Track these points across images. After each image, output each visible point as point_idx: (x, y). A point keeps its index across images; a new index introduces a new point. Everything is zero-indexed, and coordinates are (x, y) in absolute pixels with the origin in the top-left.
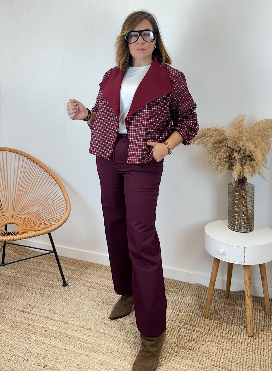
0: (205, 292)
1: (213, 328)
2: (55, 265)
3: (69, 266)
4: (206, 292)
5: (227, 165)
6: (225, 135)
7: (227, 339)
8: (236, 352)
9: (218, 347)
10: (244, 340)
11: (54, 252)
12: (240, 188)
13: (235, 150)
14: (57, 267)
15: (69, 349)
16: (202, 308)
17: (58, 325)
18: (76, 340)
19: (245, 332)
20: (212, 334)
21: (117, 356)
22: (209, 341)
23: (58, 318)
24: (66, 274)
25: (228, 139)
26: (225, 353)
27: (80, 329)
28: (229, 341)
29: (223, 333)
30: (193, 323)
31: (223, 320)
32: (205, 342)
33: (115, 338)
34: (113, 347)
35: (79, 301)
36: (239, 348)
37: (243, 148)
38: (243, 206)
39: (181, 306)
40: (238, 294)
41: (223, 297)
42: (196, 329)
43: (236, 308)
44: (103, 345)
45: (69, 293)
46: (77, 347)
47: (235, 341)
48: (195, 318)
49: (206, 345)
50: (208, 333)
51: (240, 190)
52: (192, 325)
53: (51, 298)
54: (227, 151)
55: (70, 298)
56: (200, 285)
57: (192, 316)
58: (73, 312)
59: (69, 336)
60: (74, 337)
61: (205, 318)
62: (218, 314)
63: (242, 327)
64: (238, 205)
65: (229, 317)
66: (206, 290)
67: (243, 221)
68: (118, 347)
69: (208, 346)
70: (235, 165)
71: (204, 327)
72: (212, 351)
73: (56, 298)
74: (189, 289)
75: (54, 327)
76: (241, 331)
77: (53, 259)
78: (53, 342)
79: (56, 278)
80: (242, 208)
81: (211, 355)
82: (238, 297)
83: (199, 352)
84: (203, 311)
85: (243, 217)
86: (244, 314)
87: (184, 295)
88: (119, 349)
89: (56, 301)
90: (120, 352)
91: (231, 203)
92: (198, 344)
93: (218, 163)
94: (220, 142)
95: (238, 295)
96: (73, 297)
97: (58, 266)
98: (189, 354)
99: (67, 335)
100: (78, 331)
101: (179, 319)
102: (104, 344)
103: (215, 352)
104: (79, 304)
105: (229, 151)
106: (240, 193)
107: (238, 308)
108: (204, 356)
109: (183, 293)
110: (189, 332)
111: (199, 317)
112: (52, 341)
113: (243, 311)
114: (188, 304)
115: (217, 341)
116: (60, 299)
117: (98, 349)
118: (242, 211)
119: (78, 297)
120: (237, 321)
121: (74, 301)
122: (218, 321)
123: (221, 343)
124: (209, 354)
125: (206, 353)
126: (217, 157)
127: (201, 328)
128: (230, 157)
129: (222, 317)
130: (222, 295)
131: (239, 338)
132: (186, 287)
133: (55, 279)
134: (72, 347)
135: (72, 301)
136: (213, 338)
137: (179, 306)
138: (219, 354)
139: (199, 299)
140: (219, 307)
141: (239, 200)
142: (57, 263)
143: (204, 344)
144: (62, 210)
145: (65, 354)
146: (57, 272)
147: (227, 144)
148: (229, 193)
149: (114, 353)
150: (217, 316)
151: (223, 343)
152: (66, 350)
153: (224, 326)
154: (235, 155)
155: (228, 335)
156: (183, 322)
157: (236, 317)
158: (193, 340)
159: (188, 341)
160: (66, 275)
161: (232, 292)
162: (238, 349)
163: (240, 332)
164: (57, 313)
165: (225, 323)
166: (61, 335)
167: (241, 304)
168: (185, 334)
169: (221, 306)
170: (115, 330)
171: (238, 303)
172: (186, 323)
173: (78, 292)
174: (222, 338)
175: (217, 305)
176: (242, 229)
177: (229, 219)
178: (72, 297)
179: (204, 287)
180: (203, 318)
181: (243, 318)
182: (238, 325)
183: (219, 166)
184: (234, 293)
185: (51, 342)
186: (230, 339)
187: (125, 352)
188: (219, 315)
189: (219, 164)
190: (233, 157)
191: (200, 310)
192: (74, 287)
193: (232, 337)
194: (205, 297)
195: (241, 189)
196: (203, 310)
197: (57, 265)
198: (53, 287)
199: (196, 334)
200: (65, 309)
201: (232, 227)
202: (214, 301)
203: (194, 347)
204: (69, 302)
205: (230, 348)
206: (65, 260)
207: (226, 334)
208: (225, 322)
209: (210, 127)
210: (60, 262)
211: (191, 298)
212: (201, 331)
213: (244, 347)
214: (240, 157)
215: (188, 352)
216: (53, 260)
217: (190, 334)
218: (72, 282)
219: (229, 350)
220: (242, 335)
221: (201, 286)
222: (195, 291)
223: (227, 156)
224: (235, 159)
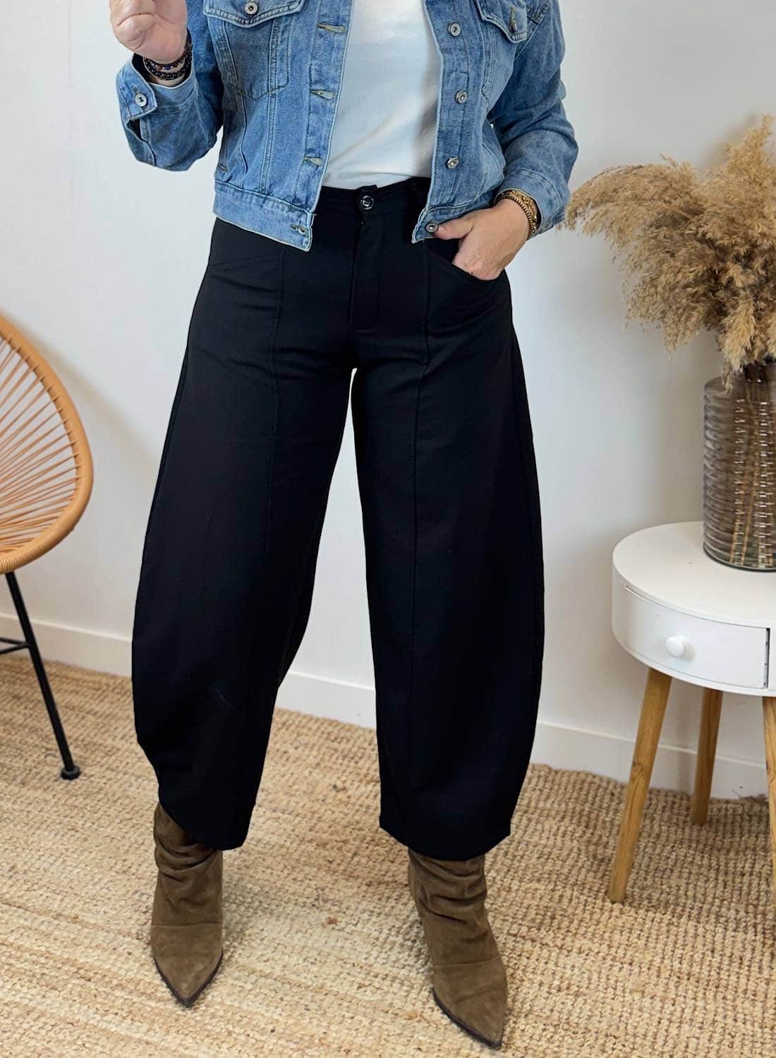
0: (614, 804)
1: (645, 939)
2: (33, 698)
3: (87, 700)
4: (617, 801)
5: (701, 308)
6: (692, 194)
7: (698, 982)
8: (733, 1034)
9: (661, 1012)
10: (763, 984)
11: (27, 644)
12: (749, 401)
13: (730, 253)
14: (40, 705)
15: (83, 1020)
16: (599, 865)
17: (43, 928)
18: (111, 985)
19: (766, 954)
20: (641, 963)
21: (271, 1047)
22: (627, 990)
23: (45, 900)
24: (75, 733)
25: (705, 209)
26: (688, 1035)
27: (129, 943)
28: (705, 989)
29: (681, 958)
30: (565, 924)
31: (683, 910)
32: (614, 994)
33: (263, 980)
34: (256, 1013)
35: (123, 837)
36: (742, 1016)
37: (766, 244)
38: (762, 470)
39: (522, 857)
40: (743, 811)
41: (685, 822)
42: (579, 946)
43: (731, 865)
44: (218, 1007)
45: (86, 805)
46: (116, 1014)
47: (729, 992)
48: (573, 903)
49: (617, 1006)
50: (624, 960)
51: (751, 407)
52: (563, 931)
53: (15, 826)
54: (702, 257)
55: (90, 827)
56: (594, 777)
57: (561, 896)
58: (100, 879)
59: (86, 970)
60: (105, 976)
61: (613, 903)
62: (664, 887)
63: (756, 935)
64: (740, 467)
65: (705, 898)
66: (617, 795)
67: (763, 525)
68: (273, 1012)
69: (625, 1009)
70: (731, 311)
71: (610, 937)
72: (638, 1029)
73: (35, 822)
74: (551, 789)
75: (28, 936)
76: (753, 950)
77: (25, 673)
78: (21, 995)
79: (36, 746)
80: (759, 477)
81: (634, 1043)
82: (742, 819)
83: (590, 1031)
84: (604, 875)
85: (764, 510)
86: (763, 887)
87: (532, 814)
88: (278, 1021)
89: (35, 836)
90: (281, 1031)
91: (714, 457)
92: (585, 1000)
93: (665, 300)
94: (675, 222)
95: (740, 815)
96: (102, 821)
97: (43, 701)
98: (548, 1040)
99: (79, 969)
100: (120, 950)
101: (511, 904)
102: (222, 1003)
103: (650, 1034)
104: (126, 847)
105: (707, 256)
106: (751, 420)
107: (740, 865)
108: (607, 1049)
109: (528, 806)
110: (550, 955)
111: (589, 899)
112: (19, 991)
113: (760, 877)
114: (547, 850)
115: (658, 989)
116: (50, 829)
117: (196, 1021)
118: (758, 489)
119: (121, 821)
120: (737, 912)
121: (106, 834)
122: (663, 912)
123: (674, 997)
124: (627, 1041)
125: (615, 1037)
126: (663, 279)
127: (596, 940)
128: (710, 281)
129: (677, 897)
130: (679, 814)
131: (743, 980)
132: (538, 782)
133: (30, 750)
134: (96, 1013)
135: (99, 835)
136: (644, 977)
137: (515, 856)
138: (666, 1041)
139: (590, 831)
140: (668, 858)
141: (745, 447)
142: (39, 690)
143: (608, 1000)
144: (59, 482)
145: (69, 1038)
146: (39, 724)
147: (701, 230)
148: (706, 418)
149: (258, 1037)
150: (659, 892)
151: (682, 999)
152: (72, 1024)
153: (686, 932)
154: (731, 273)
155: (701, 969)
156: (529, 918)
157: (732, 898)
158: (568, 988)
159: (545, 988)
160: (76, 735)
161: (719, 801)
162: (739, 1020)
163: (748, 955)
164: (40, 883)
165: (689, 920)
166: (53, 967)
167: (754, 850)
168: (537, 963)
169: (677, 856)
170: (264, 949)
171: (742, 843)
172: (538, 921)
173: (120, 801)
174: (679, 977)
175: (658, 851)
176: (757, 557)
177: (707, 518)
178: (99, 819)
179: (609, 782)
180: (604, 900)
181: (761, 903)
182: (741, 930)
183: (670, 315)
184: (724, 806)
185: (13, 995)
186: (708, 981)
187: (302, 1033)
188: (668, 890)
189: (670, 307)
190: (724, 281)
191: (595, 872)
192: (105, 783)
193: (719, 973)
194: (614, 819)
195: (754, 404)
196: (606, 871)
197: (41, 697)
198: (23, 783)
199: (577, 965)
200: (71, 869)
201: (720, 549)
202: (649, 836)
203: (570, 1014)
204: (85, 840)
205: (710, 1017)
206: (69, 675)
207: (695, 965)
208: (689, 916)
209: (637, 165)
210: (51, 684)
211: (558, 829)
212: (596, 951)
213: (763, 1013)
214: (752, 279)
215: (544, 1034)
216: (24, 677)
217: (556, 964)
218: (98, 762)
219: (705, 1027)
220: (755, 968)
221: (597, 780)
222: (577, 799)
223: (700, 274)
224: (732, 287)
